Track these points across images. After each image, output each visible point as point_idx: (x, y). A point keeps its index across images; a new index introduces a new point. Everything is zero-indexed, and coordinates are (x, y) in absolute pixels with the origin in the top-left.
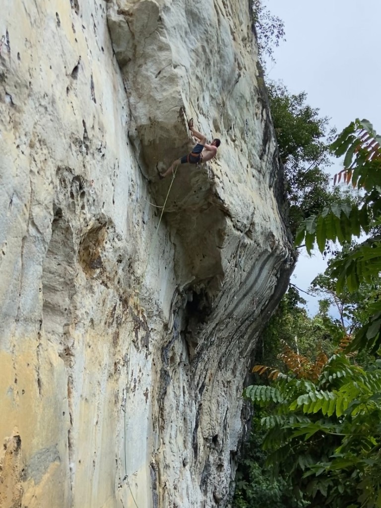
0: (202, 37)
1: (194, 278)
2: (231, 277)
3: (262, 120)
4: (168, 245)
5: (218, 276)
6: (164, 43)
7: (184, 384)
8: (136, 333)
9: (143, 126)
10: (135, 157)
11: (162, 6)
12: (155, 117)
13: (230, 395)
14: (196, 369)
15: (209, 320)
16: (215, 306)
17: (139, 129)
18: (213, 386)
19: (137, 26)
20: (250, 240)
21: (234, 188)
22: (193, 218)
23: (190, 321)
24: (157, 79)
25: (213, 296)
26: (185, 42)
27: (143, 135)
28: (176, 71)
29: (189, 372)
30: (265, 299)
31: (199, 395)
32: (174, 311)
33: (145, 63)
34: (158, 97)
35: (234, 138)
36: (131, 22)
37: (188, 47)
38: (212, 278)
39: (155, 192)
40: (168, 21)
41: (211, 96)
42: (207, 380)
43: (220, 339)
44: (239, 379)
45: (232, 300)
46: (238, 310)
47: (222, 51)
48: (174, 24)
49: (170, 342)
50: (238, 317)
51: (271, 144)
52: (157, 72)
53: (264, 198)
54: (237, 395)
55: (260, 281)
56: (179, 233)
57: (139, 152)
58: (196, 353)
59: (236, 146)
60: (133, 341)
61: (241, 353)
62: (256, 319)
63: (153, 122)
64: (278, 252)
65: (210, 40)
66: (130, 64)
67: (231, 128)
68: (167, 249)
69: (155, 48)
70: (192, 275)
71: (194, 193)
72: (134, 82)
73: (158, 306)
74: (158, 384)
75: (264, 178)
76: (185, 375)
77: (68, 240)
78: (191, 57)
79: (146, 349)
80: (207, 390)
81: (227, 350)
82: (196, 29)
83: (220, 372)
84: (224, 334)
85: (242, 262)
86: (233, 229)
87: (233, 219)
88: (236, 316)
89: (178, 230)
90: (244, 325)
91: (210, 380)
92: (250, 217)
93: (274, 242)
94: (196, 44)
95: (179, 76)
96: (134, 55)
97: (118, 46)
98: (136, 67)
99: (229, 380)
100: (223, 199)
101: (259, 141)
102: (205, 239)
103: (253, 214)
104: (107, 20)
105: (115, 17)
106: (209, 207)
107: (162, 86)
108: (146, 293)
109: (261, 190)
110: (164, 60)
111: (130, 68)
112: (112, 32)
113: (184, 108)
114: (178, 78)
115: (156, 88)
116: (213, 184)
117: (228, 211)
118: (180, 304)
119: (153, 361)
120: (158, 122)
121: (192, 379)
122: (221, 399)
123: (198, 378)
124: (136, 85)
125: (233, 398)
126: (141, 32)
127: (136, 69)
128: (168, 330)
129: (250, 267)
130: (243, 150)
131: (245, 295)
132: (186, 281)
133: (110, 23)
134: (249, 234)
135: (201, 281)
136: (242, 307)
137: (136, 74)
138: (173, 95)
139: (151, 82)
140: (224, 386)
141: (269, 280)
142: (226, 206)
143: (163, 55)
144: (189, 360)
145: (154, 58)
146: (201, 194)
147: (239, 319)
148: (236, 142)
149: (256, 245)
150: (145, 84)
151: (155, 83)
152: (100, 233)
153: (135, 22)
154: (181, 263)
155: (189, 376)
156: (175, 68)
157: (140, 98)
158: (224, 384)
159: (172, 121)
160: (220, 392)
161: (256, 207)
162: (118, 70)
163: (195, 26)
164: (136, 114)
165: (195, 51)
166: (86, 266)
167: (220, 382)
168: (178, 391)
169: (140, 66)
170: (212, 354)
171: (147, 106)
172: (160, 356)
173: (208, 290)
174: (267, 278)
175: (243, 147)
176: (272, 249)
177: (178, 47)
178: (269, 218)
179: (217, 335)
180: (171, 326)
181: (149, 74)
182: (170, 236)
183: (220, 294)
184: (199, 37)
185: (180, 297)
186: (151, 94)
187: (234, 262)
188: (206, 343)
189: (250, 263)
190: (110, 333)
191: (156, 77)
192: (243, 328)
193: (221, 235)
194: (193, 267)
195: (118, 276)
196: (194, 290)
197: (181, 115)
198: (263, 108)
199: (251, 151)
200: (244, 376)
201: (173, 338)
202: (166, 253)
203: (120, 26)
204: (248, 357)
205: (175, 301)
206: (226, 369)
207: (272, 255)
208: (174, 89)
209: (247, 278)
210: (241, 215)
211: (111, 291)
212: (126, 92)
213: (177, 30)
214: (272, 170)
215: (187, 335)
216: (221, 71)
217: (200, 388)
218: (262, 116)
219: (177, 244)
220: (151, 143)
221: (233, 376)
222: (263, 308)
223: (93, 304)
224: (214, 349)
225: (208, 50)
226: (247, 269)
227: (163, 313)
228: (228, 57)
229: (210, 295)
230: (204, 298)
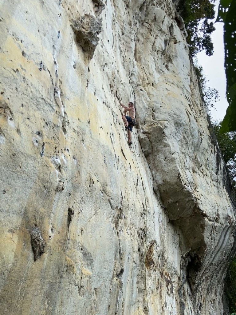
0: (183, 132)
1: (190, 249)
2: (210, 245)
3: (215, 153)
4: (176, 235)
5: (203, 247)
6: (166, 143)
7: (191, 306)
8: (168, 288)
9: (160, 184)
10: (157, 199)
11: (164, 126)
12: (166, 180)
13: (215, 307)
14: (196, 297)
15: (200, 269)
16: (203, 262)
17: (159, 186)
18: (206, 304)
19: (153, 138)
20: (217, 223)
21: (207, 200)
22: (187, 220)
23: (190, 271)
24: (165, 161)
25: (201, 257)
26: (175, 138)
27: (160, 188)
28: (173, 156)
29: (192, 299)
30: (229, 250)
31: (199, 311)
32: (182, 269)
33: (158, 154)
34: (166, 170)
35: (202, 171)
36: (150, 137)
37: (177, 140)
38: (200, 248)
39: (167, 212)
40: (167, 133)
41: (189, 156)
42: (202, 301)
43: (207, 278)
44: (219, 297)
45: (211, 257)
46: (215, 260)
47: (193, 133)
48: (170, 132)
49: (182, 286)
50: (215, 264)
51: (221, 164)
52: (164, 158)
53: (222, 197)
54: (219, 306)
55: (225, 243)
56: (180, 228)
57: (159, 196)
58: (195, 288)
59: (204, 175)
60: (167, 292)
61: (218, 282)
62: (225, 262)
63: (165, 182)
64: (233, 224)
65: (187, 132)
66: (151, 155)
67: (200, 167)
68: (176, 238)
69: (162, 146)
70: (189, 248)
71: (187, 209)
72: (153, 164)
73: (175, 269)
74: (179, 311)
75: (220, 184)
76: (190, 301)
77: (142, 259)
78: (179, 145)
79: (172, 294)
80: (203, 307)
81: (211, 282)
82: (180, 130)
83: (208, 295)
84: (208, 274)
85: (215, 236)
86: (209, 222)
87: (208, 217)
88: (214, 264)
89: (180, 227)
90: (219, 267)
91: (204, 301)
92: (216, 212)
93: (230, 220)
94: (180, 137)
95: (175, 158)
96: (152, 151)
97: (145, 148)
98: (154, 156)
99: (214, 299)
100: (202, 210)
101: (214, 165)
102: (195, 229)
103: (218, 210)
104: (139, 138)
105: (142, 136)
106: (195, 214)
107: (167, 164)
108: (170, 265)
109: (219, 191)
110: (167, 152)
111: (151, 157)
112: (141, 143)
113: (180, 174)
114: (175, 159)
115: (165, 166)
116: (197, 204)
117: (205, 214)
118: (184, 264)
119: (176, 298)
120: (168, 182)
121: (195, 302)
122: (211, 311)
123: (198, 302)
124: (155, 165)
125: (217, 309)
126: (155, 140)
127: (154, 157)
128: (180, 280)
129: (219, 237)
130: (208, 175)
131: (218, 252)
132: (186, 252)
133: (140, 139)
134: (217, 220)
135: (194, 250)
136: (217, 258)
137: (154, 160)
138: (174, 169)
139: (162, 163)
140: (212, 303)
141: (230, 240)
142: (204, 213)
143: (166, 149)
144: (192, 292)
145: (162, 151)
146: (191, 210)
147: (216, 265)
148: (204, 173)
149: (221, 225)
150: (159, 164)
151: (164, 163)
152: (151, 248)
153: (152, 137)
154: (183, 243)
155: (193, 301)
156: (173, 154)
157: (157, 171)
158: (211, 302)
159: (175, 181)
160: (210, 307)
161: (219, 205)
162: (145, 159)
163: (179, 128)
164: (156, 179)
165: (181, 141)
166: (147, 264)
167: (209, 301)
168: (188, 311)
169: (156, 156)
170: (203, 287)
171: (161, 174)
172: (178, 295)
173: (198, 254)
174: (229, 239)
175: (207, 174)
176: (230, 224)
177: (173, 144)
178: (226, 207)
179: (205, 276)
180: (181, 277)
181: (161, 159)
182: (176, 231)
183: (205, 256)
184: (181, 133)
185: (184, 260)
186: (163, 169)
187: (211, 237)
188: (200, 282)
189: (219, 235)
190: (158, 293)
191: (164, 160)
192: (218, 269)
193: (203, 227)
194: (189, 244)
195: (159, 264)
196: (191, 255)
197: (179, 178)
198: (214, 146)
199: (211, 173)
200: (222, 295)
201: (183, 283)
202: (175, 240)
203: (145, 140)
204: (222, 283)
205: (182, 263)
206: (211, 293)
207: (230, 227)
208: (174, 166)
209: (218, 243)
210: (212, 213)
211: (157, 272)
212: (150, 169)
213: (171, 135)
214: (224, 177)
215: (189, 279)
216: (193, 143)
217: (199, 307)
218: (215, 150)
219: (181, 234)
220: (164, 191)
221: (215, 296)
222: (228, 255)
223: (152, 282)
224: (204, 283)
225: (186, 137)
226: (218, 239)
227: (177, 272)
228: (196, 135)
229: (200, 257)
230: (197, 259)
